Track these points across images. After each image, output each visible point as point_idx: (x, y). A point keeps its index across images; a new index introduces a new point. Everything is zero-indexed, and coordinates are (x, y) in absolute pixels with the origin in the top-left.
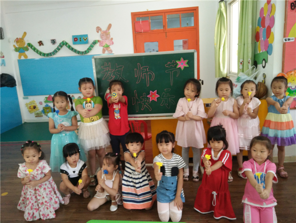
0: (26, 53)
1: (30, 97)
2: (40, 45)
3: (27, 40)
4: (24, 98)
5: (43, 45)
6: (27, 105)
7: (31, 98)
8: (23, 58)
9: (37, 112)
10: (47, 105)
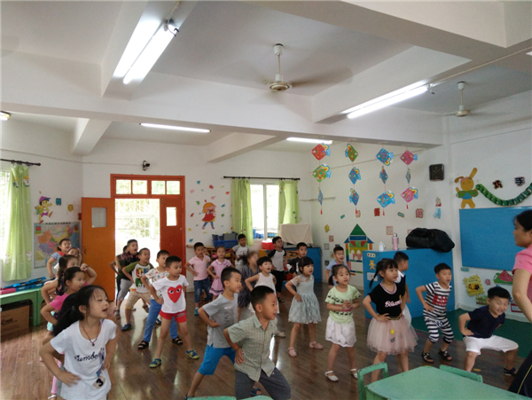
0: (474, 199)
1: (471, 269)
2: (496, 187)
3: (477, 180)
4: (462, 270)
5: (501, 187)
6: (465, 281)
8: (467, 207)
9: (481, 296)
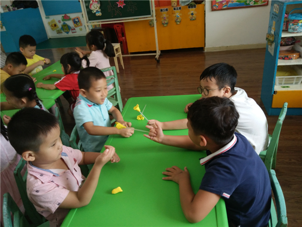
1: (50, 17)
4: (46, 18)
6: (49, 23)
7: (52, 18)
9: (58, 29)
10: (64, 23)
